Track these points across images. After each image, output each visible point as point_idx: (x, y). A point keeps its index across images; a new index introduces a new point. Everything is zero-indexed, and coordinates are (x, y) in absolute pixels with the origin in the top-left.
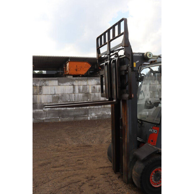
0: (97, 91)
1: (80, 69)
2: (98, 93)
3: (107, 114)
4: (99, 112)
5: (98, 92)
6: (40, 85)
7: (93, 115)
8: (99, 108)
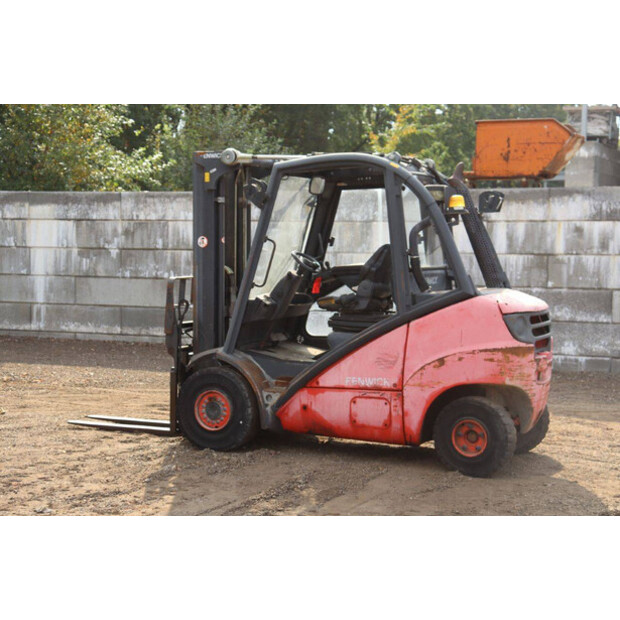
0: (591, 248)
1: (520, 153)
2: (597, 258)
4: (597, 341)
5: (595, 251)
8: (597, 323)
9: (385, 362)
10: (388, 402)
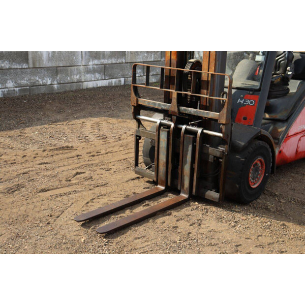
3: (41, 82)
7: (10, 84)
8: (22, 69)
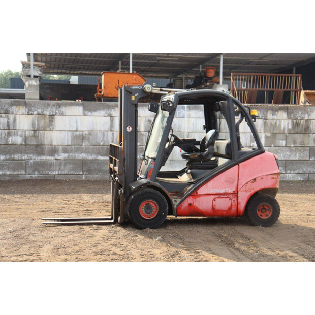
6: (51, 114)
9: (229, 181)
10: (231, 199)
